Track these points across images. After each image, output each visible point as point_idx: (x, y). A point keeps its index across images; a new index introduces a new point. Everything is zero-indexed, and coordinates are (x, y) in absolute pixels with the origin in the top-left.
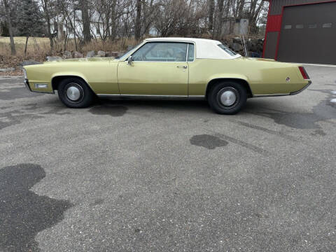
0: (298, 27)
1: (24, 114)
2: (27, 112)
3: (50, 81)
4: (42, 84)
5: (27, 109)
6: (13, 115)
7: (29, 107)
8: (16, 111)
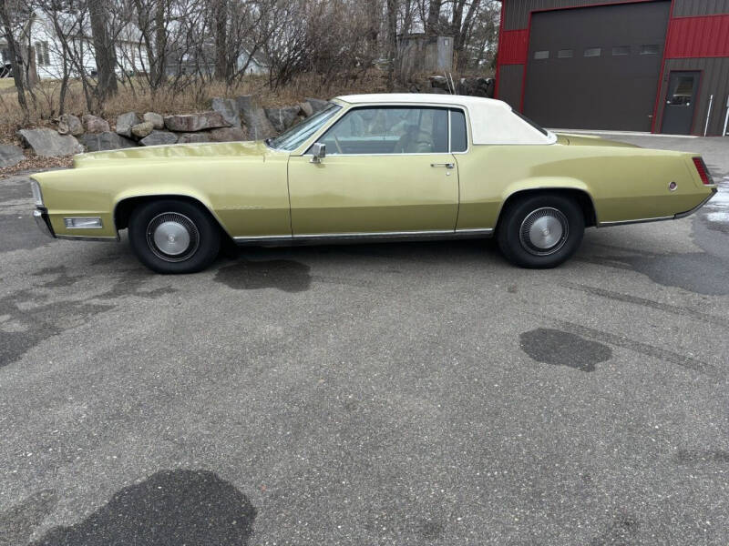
0: (562, 55)
1: (50, 301)
2: (55, 296)
3: (109, 210)
4: (87, 217)
5: (48, 285)
6: (22, 306)
7: (52, 278)
8: (23, 295)
